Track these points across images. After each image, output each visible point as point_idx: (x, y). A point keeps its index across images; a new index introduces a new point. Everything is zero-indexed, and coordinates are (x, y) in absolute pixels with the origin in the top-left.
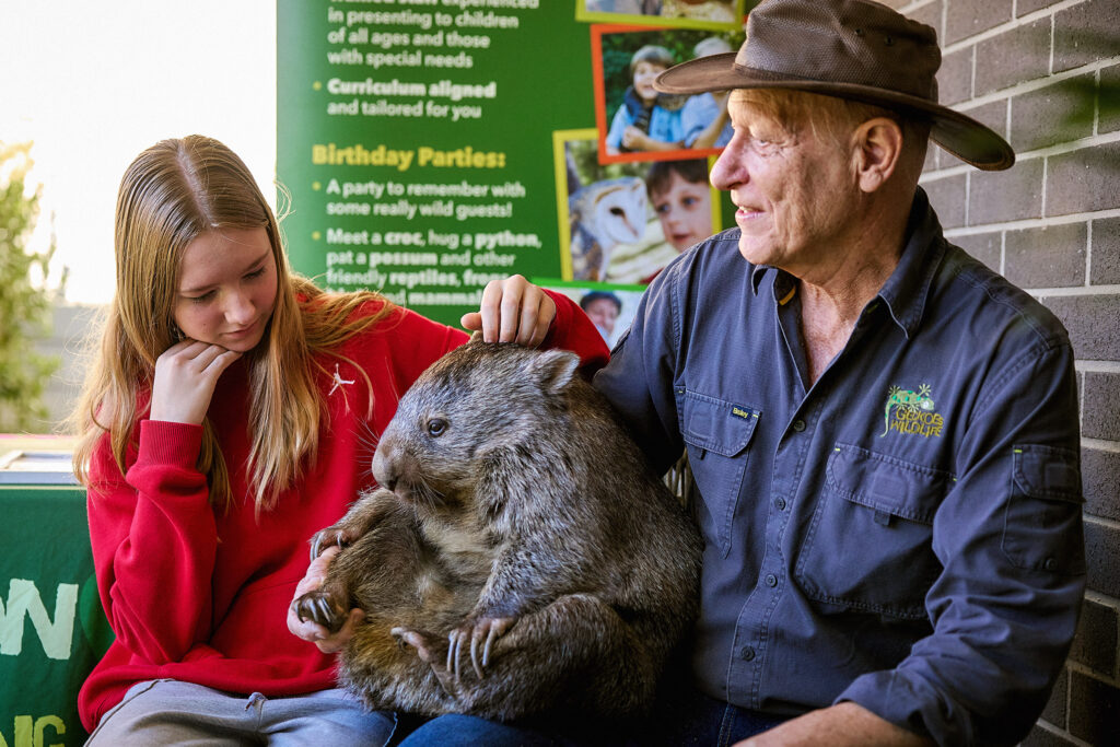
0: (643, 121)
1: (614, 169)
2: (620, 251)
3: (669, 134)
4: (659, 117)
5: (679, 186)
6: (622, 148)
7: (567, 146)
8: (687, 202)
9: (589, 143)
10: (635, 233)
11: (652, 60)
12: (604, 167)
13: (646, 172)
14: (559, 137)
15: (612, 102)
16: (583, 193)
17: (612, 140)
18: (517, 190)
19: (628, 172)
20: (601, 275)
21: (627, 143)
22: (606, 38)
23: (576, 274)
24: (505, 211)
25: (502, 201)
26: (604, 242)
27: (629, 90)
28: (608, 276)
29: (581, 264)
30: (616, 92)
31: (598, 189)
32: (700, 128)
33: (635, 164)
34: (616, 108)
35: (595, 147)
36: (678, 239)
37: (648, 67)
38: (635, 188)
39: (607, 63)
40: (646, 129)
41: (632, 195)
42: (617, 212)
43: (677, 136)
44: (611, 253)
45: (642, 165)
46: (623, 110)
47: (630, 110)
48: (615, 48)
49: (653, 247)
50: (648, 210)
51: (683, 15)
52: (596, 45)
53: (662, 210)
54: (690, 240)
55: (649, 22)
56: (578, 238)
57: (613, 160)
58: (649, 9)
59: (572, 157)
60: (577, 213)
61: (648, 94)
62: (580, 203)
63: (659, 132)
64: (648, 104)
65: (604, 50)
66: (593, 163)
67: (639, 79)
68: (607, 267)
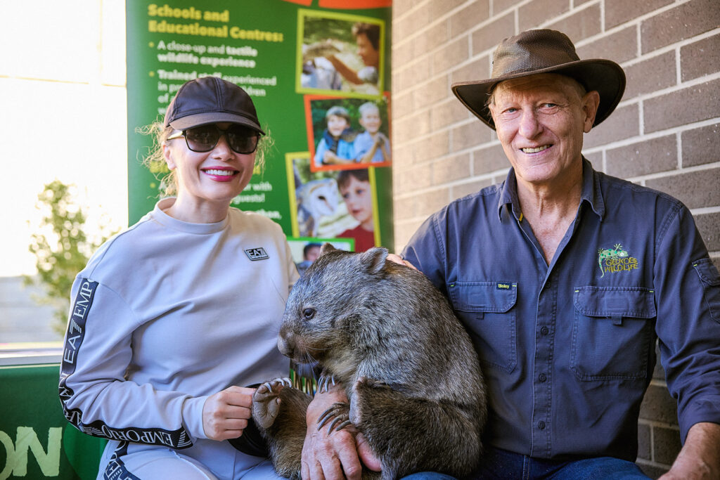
0: (334, 148)
1: (320, 174)
2: (324, 220)
3: (348, 155)
4: (342, 146)
5: (354, 183)
6: (324, 163)
7: (294, 162)
8: (359, 192)
9: (305, 160)
10: (332, 209)
11: (338, 114)
12: (314, 173)
13: (337, 176)
14: (290, 157)
15: (317, 137)
16: (302, 188)
17: (317, 159)
18: (267, 186)
19: (327, 176)
20: (314, 233)
21: (326, 160)
22: (313, 102)
23: (301, 234)
24: (260, 199)
25: (259, 193)
26: (315, 215)
27: (326, 131)
28: (318, 234)
29: (303, 228)
30: (319, 132)
31: (312, 185)
32: (363, 152)
33: (331, 172)
34: (319, 141)
35: (309, 162)
36: (355, 212)
37: (335, 118)
38: (331, 184)
39: (314, 116)
40: (335, 151)
41: (330, 189)
42: (322, 198)
43: (352, 156)
44: (319, 221)
45: (334, 172)
46: (323, 142)
47: (327, 142)
48: (317, 107)
49: (342, 217)
50: (338, 196)
51: (353, 91)
52: (308, 106)
53: (346, 196)
54: (362, 213)
55: (335, 94)
56: (301, 213)
57: (319, 169)
58: (335, 87)
59: (297, 168)
60: (300, 199)
61: (336, 133)
62: (302, 194)
63: (343, 154)
64: (336, 139)
65: (312, 109)
66: (308, 171)
67: (331, 125)
68: (318, 229)
